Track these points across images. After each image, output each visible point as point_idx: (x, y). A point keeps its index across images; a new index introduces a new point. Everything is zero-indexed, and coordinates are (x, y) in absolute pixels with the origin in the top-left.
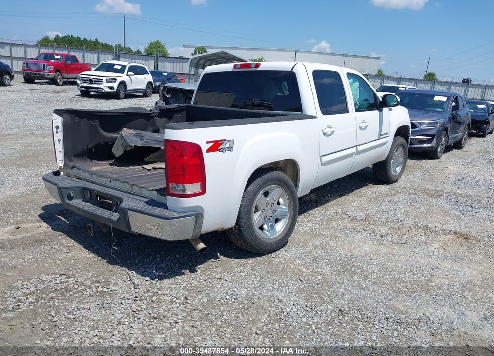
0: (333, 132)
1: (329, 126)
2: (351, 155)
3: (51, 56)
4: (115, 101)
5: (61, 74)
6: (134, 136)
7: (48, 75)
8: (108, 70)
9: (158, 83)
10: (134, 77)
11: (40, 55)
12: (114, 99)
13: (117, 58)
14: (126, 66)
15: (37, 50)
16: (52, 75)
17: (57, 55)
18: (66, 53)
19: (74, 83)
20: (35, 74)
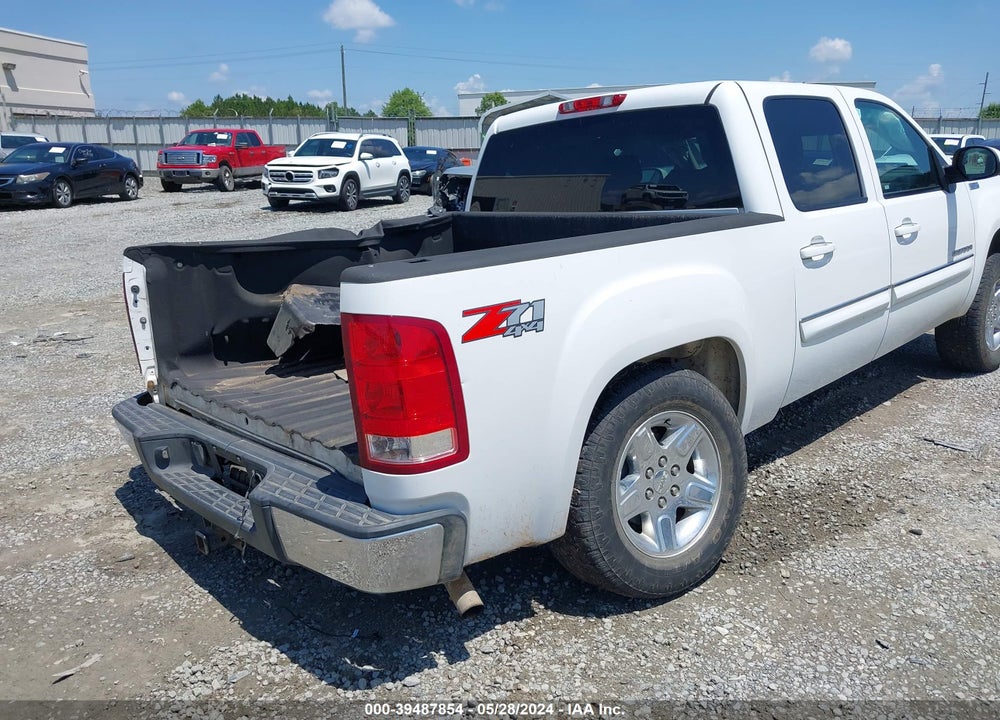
0: (829, 256)
1: (818, 241)
2: (878, 312)
3: (210, 136)
4: (340, 214)
5: (230, 169)
6: (317, 301)
7: (207, 173)
8: (320, 154)
9: (418, 173)
10: (372, 163)
11: (189, 136)
12: (337, 210)
13: (333, 127)
14: (356, 142)
15: (182, 127)
16: (214, 173)
17: (221, 132)
18: (237, 127)
19: (257, 185)
20: (182, 173)
